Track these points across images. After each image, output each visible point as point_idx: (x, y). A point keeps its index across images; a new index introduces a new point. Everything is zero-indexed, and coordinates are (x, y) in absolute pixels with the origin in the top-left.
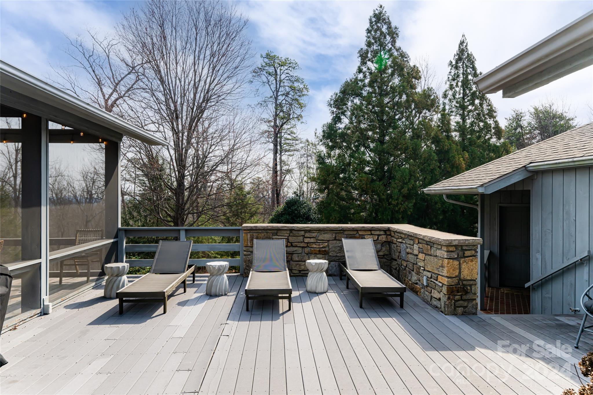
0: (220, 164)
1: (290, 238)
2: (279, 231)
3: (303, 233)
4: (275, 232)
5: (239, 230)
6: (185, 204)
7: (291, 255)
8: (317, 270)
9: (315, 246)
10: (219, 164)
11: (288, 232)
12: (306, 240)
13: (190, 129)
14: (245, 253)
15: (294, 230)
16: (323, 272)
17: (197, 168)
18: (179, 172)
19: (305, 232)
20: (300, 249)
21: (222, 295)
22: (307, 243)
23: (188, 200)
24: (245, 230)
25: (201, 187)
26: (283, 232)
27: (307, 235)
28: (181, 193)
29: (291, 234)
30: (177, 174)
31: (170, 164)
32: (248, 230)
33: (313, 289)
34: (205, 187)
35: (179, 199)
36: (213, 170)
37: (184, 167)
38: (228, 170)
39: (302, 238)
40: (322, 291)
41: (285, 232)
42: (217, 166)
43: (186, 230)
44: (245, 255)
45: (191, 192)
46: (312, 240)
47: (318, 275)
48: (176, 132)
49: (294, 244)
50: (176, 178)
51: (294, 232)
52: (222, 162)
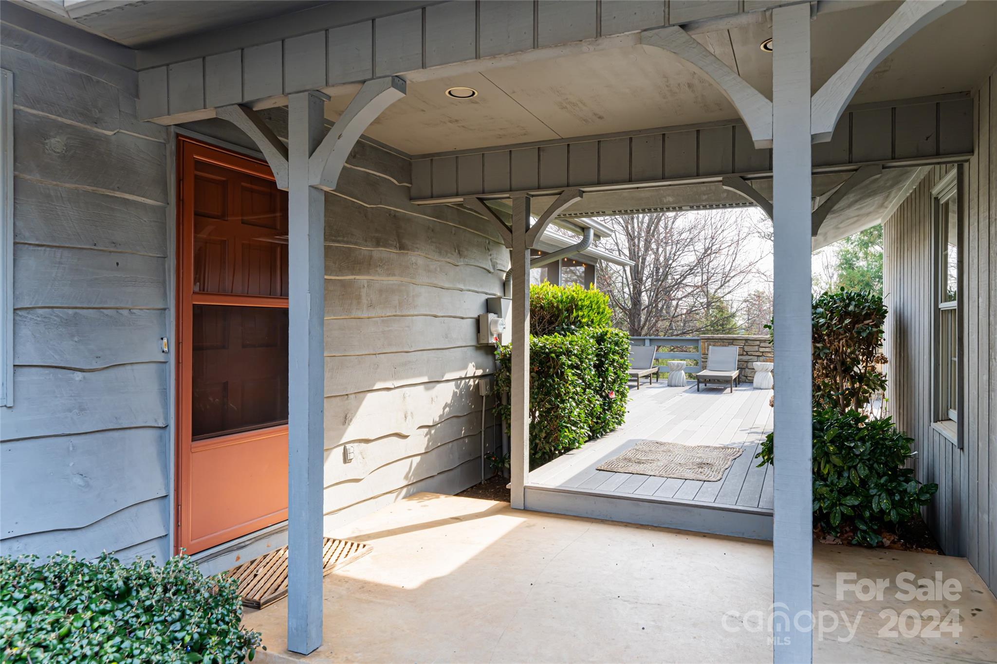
0: (689, 274)
1: (745, 347)
2: (735, 341)
3: (758, 343)
4: (731, 341)
5: (698, 340)
6: (642, 329)
7: (746, 363)
8: (762, 369)
9: (770, 356)
10: (686, 276)
11: (744, 342)
12: (762, 350)
13: (648, 232)
14: (703, 360)
15: (749, 340)
16: (768, 372)
17: (657, 280)
18: (634, 287)
19: (760, 342)
20: (756, 358)
21: (680, 386)
22: (763, 352)
23: (645, 324)
24: (702, 339)
25: (662, 308)
26: (738, 341)
27: (762, 345)
28: (637, 314)
29: (747, 344)
30: (631, 290)
31: (623, 277)
32: (706, 339)
33: (759, 386)
34: (668, 307)
35: (634, 321)
36: (679, 284)
37: (641, 280)
38: (702, 281)
39: (757, 347)
40: (767, 387)
41: (741, 341)
42: (685, 278)
43: (651, 340)
44: (703, 362)
45: (649, 313)
46: (767, 350)
47: (764, 374)
48: (631, 238)
49: (749, 353)
50: (630, 295)
51: (749, 341)
52: (691, 271)
